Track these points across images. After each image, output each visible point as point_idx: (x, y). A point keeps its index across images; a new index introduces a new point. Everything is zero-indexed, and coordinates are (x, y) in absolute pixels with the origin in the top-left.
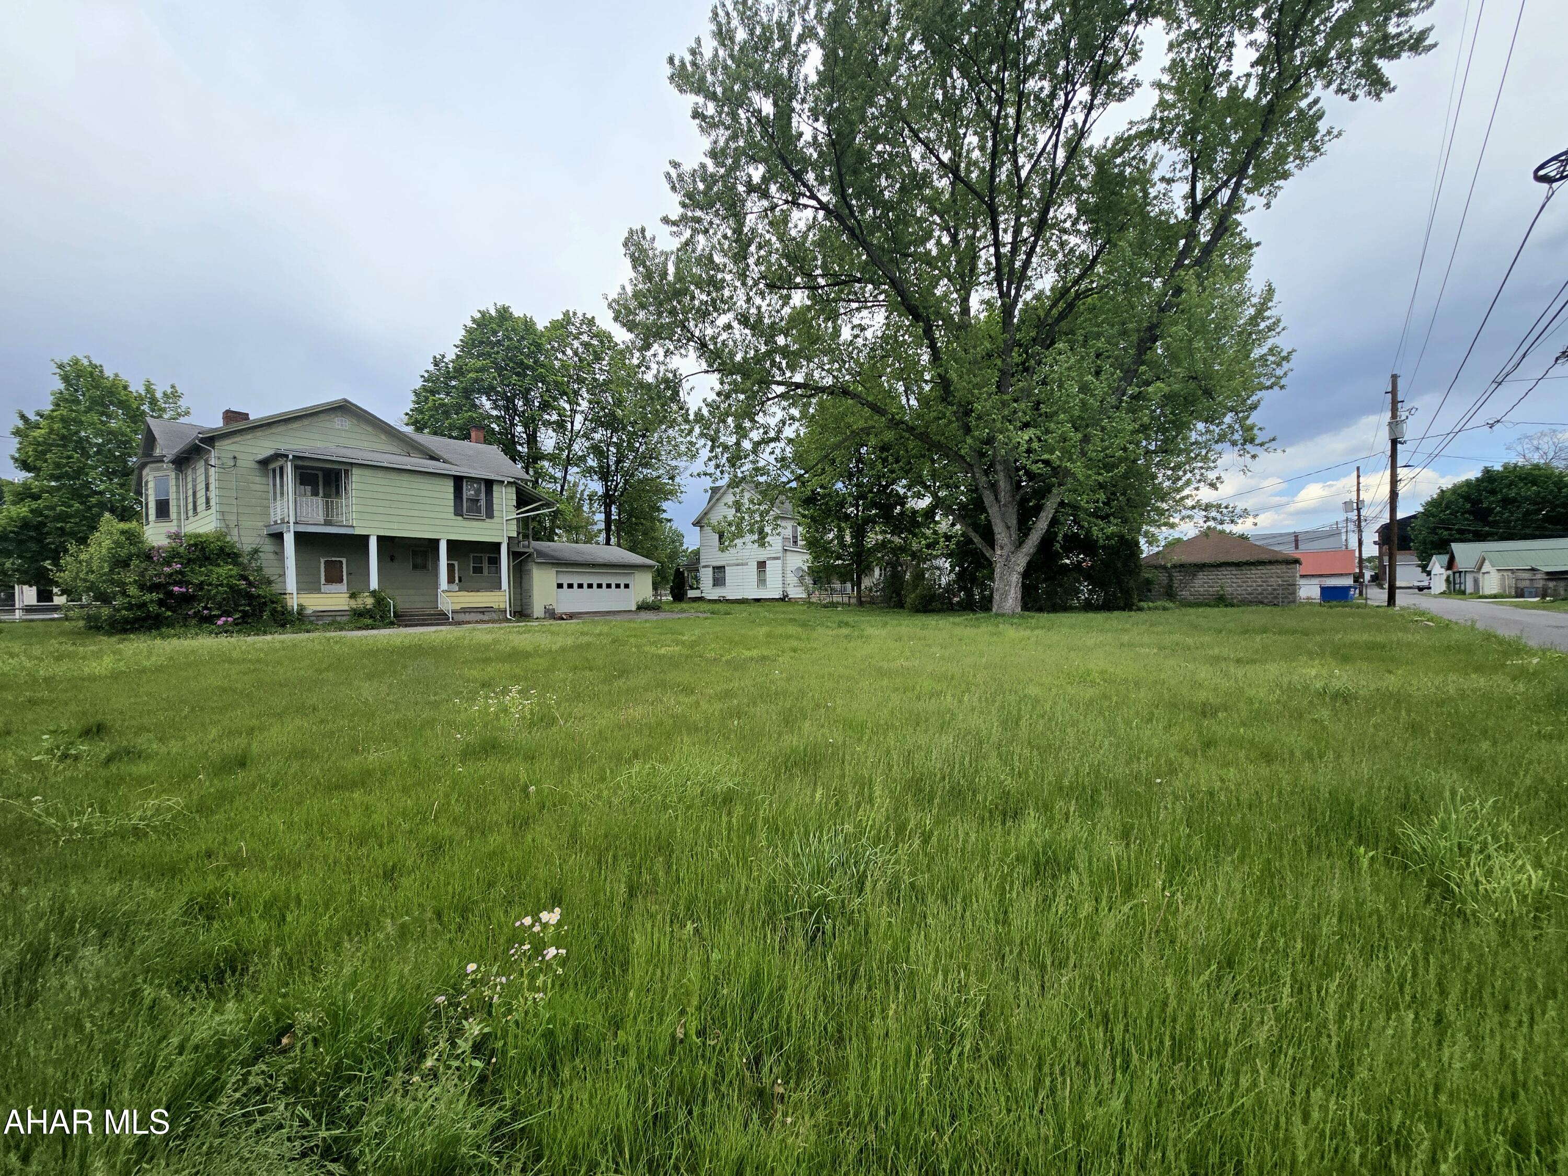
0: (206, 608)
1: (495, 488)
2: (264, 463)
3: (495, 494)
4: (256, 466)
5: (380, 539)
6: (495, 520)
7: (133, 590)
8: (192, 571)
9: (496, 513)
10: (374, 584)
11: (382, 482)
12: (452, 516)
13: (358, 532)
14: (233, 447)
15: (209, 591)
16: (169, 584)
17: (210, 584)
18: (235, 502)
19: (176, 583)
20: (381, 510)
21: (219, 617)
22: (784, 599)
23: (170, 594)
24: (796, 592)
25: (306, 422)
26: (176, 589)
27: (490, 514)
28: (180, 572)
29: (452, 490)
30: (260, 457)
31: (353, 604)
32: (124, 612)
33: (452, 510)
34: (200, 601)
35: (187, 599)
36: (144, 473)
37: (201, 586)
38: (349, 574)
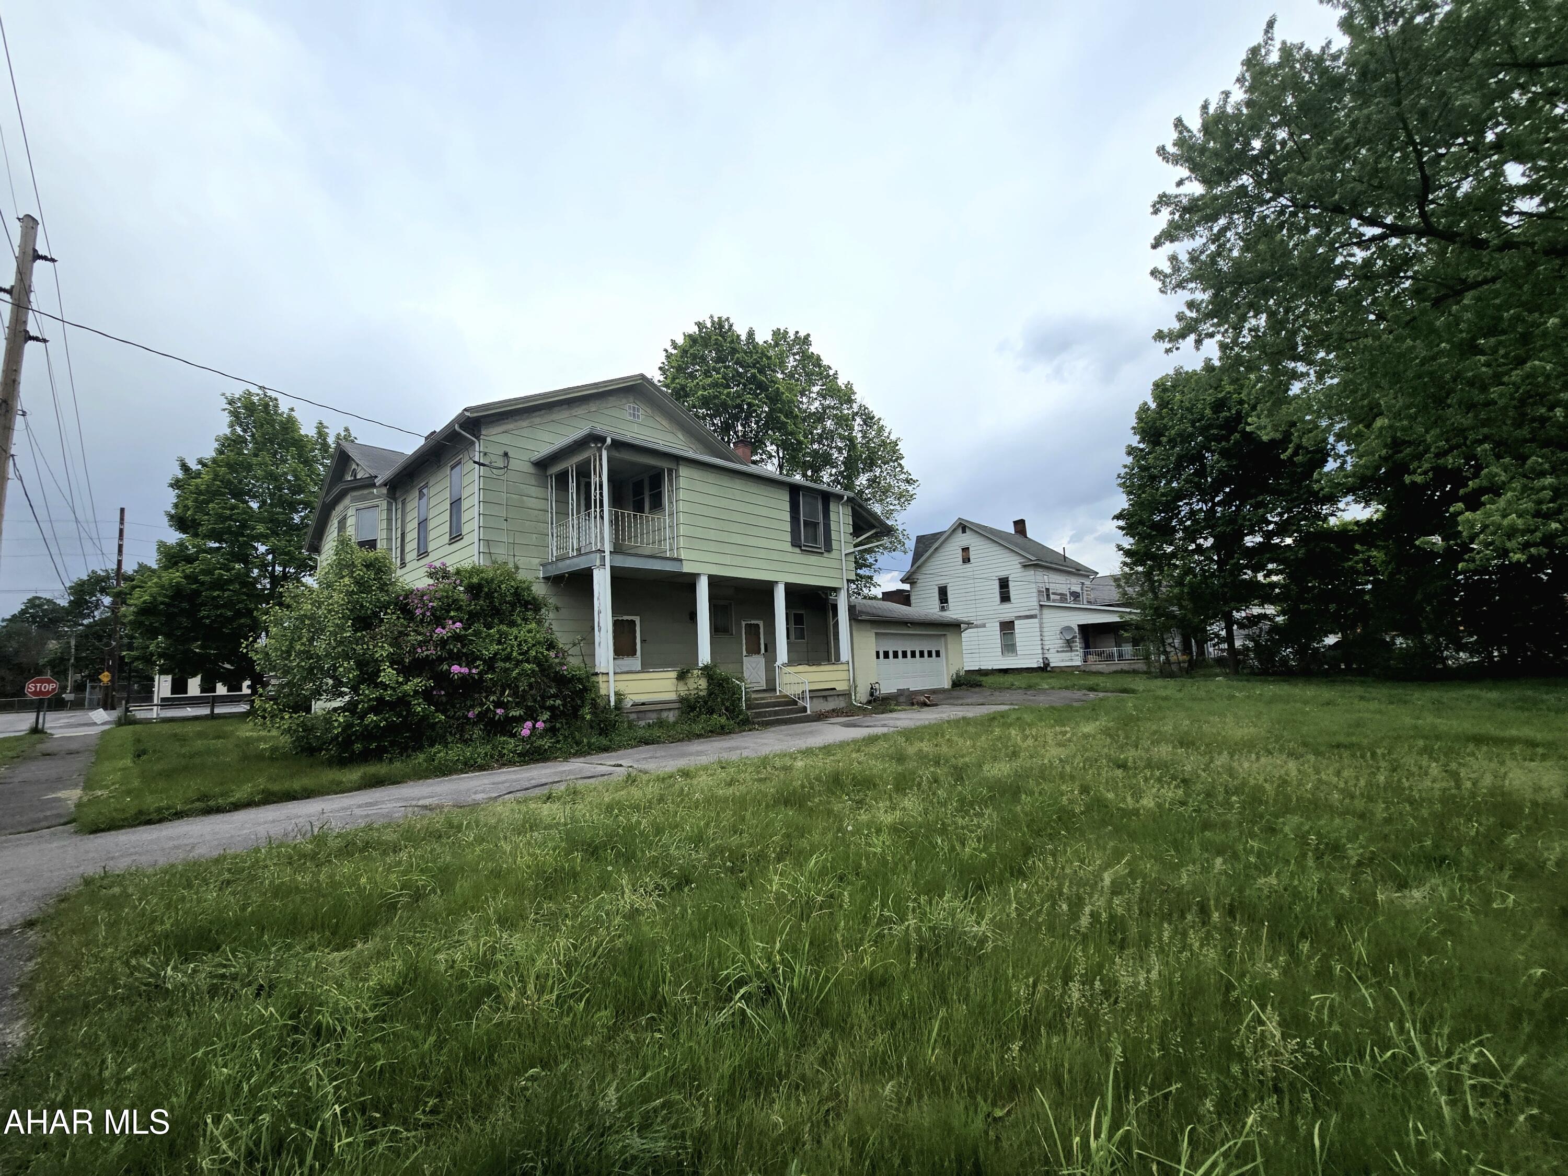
0: (498, 704)
1: (833, 507)
2: (542, 465)
3: (833, 516)
4: (531, 470)
5: (714, 581)
6: (834, 554)
7: (388, 674)
8: (477, 633)
9: (835, 545)
10: (705, 655)
11: (713, 490)
12: (788, 546)
13: (687, 568)
14: (504, 439)
15: (506, 670)
16: (440, 660)
17: (508, 658)
18: (504, 525)
19: (456, 658)
20: (712, 535)
21: (520, 720)
22: (1044, 668)
23: (443, 679)
24: (1057, 660)
25: (593, 406)
26: (455, 668)
27: (829, 549)
28: (457, 637)
29: (787, 507)
30: (536, 456)
31: (683, 690)
32: (372, 717)
33: (788, 537)
34: (490, 692)
35: (470, 686)
36: (347, 501)
37: (490, 664)
38: (643, 641)
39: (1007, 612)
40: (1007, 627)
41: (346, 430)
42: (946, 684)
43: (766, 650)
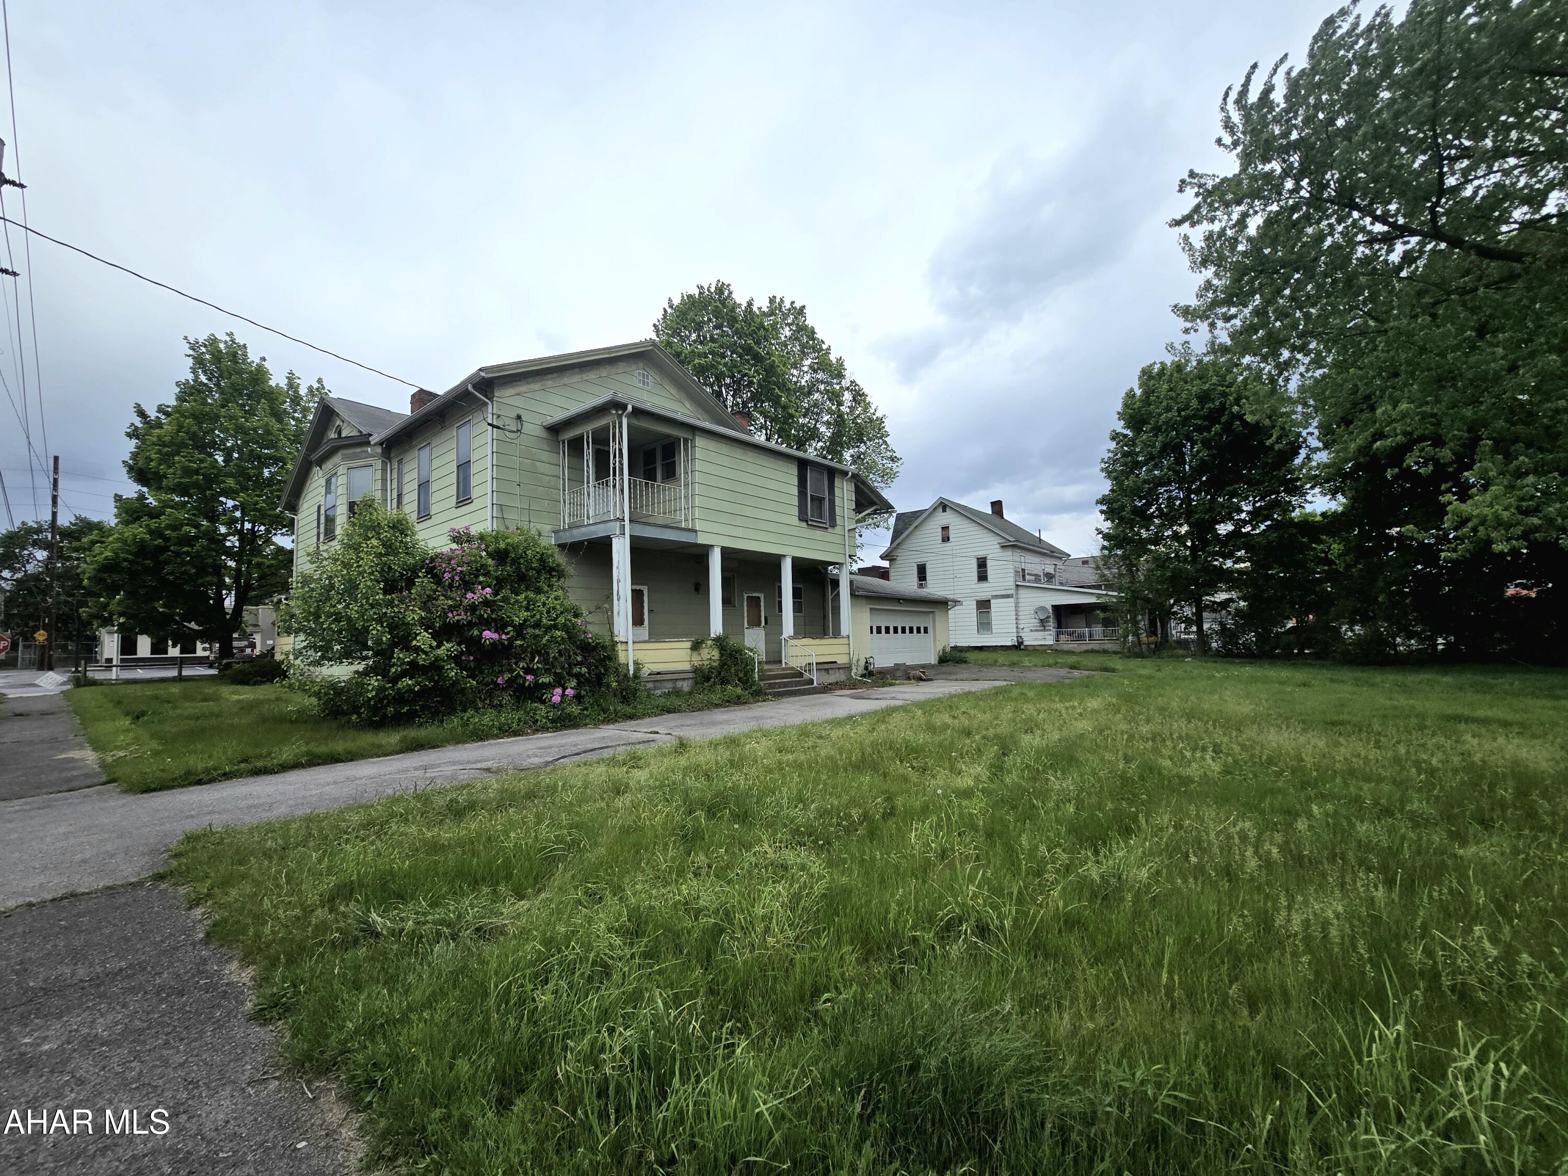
0: (528, 671)
1: (837, 482)
2: (555, 430)
3: (837, 492)
4: (544, 434)
5: (727, 553)
6: (838, 529)
7: (424, 639)
8: (505, 599)
9: (839, 520)
10: (716, 627)
11: (726, 461)
12: (795, 521)
13: (702, 539)
14: (518, 402)
15: (536, 637)
16: (471, 625)
17: (537, 625)
18: (517, 490)
19: (486, 623)
20: (725, 506)
21: (549, 686)
22: (1018, 647)
23: (474, 644)
24: (1031, 639)
25: (604, 372)
26: (487, 634)
27: (833, 524)
28: (486, 603)
29: (795, 481)
30: (549, 421)
31: (697, 660)
32: (407, 681)
33: (795, 511)
34: (519, 659)
35: (500, 652)
36: (337, 459)
37: (520, 631)
38: (650, 611)
39: (984, 591)
40: (984, 605)
41: (320, 381)
42: (933, 660)
43: (766, 623)
